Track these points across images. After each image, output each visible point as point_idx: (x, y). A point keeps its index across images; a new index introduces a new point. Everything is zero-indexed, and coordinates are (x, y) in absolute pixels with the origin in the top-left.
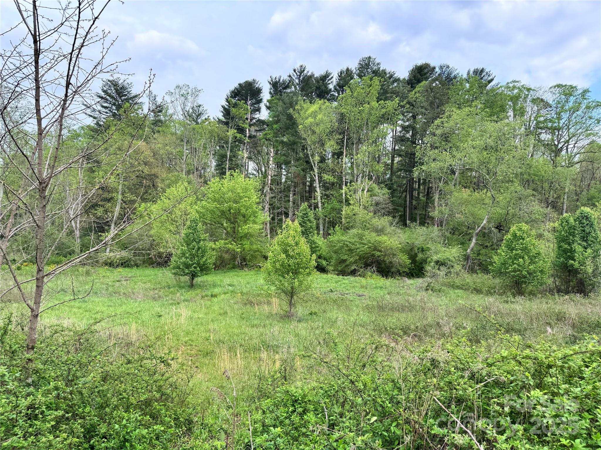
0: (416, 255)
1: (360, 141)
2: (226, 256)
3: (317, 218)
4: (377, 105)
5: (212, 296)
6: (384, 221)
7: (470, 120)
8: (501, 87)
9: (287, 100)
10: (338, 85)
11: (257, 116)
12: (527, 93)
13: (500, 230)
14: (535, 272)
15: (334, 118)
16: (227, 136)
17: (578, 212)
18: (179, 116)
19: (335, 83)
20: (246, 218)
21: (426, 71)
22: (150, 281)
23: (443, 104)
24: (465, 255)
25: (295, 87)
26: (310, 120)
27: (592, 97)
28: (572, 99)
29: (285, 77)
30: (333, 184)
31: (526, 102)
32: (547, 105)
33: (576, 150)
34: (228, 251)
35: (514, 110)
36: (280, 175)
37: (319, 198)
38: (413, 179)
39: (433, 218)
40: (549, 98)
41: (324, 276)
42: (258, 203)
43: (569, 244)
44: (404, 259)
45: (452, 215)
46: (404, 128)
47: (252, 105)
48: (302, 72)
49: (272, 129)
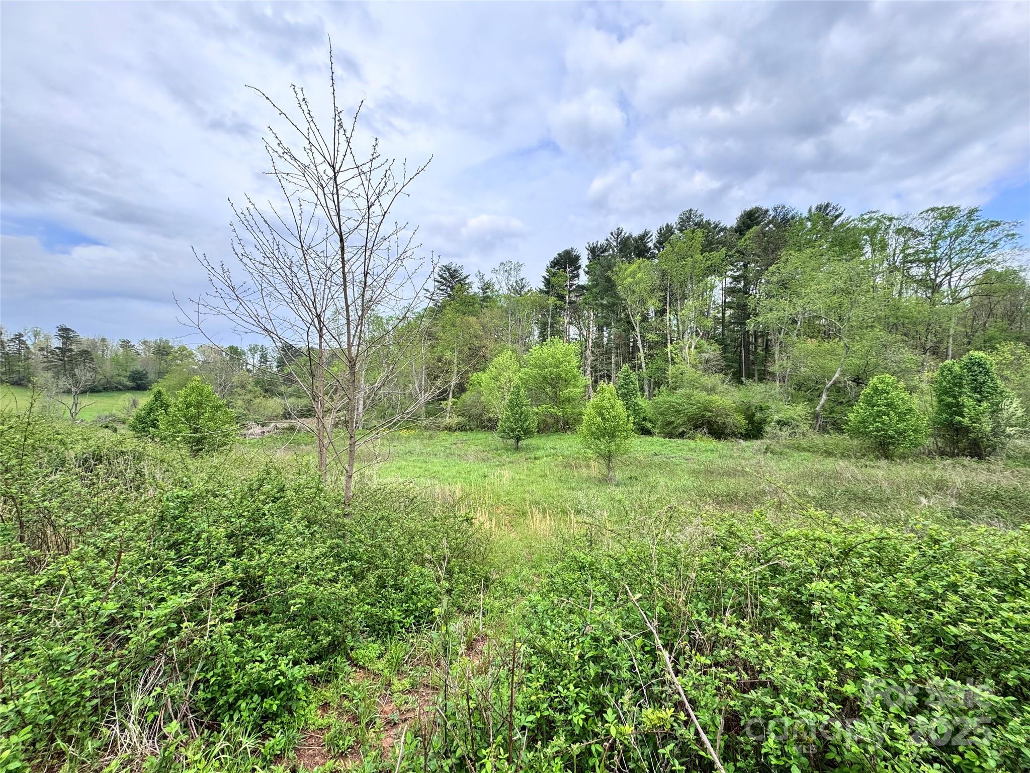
0: (753, 415)
1: (684, 297)
2: (550, 420)
3: (641, 380)
4: (701, 257)
5: (535, 458)
6: (715, 379)
7: (813, 262)
8: (853, 220)
9: (604, 263)
10: (658, 242)
11: (576, 282)
12: (888, 223)
13: (858, 384)
14: (905, 431)
15: (656, 275)
16: (548, 304)
17: (965, 358)
18: (504, 291)
19: (654, 241)
20: (567, 383)
21: (757, 215)
22: (481, 444)
23: (779, 249)
24: (813, 413)
25: (613, 250)
26: (629, 280)
27: (982, 218)
28: (953, 223)
29: (602, 241)
30: (657, 342)
31: (887, 233)
32: (917, 234)
33: (962, 283)
34: (551, 415)
35: (872, 245)
36: (601, 337)
37: (642, 358)
38: (748, 331)
39: (773, 374)
40: (919, 225)
41: (649, 438)
42: (579, 367)
43: (955, 397)
44: (740, 420)
45: (795, 368)
46: (736, 279)
47: (571, 272)
48: (619, 234)
49: (591, 293)
